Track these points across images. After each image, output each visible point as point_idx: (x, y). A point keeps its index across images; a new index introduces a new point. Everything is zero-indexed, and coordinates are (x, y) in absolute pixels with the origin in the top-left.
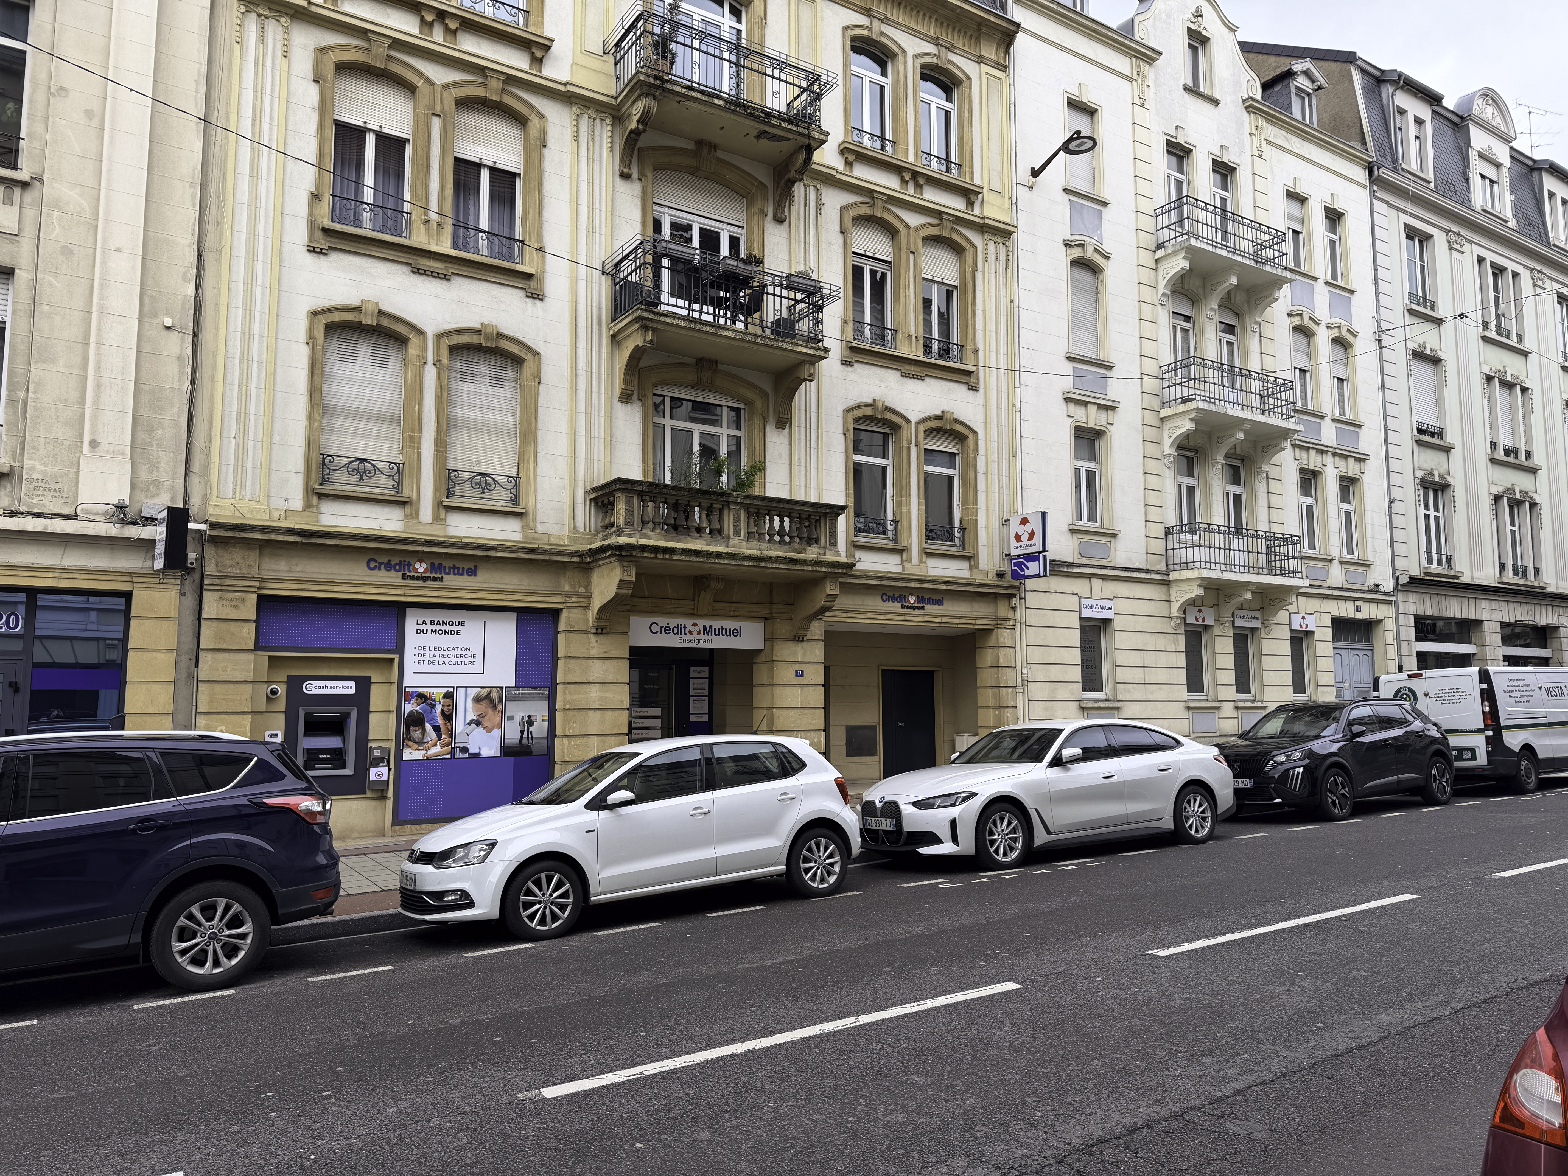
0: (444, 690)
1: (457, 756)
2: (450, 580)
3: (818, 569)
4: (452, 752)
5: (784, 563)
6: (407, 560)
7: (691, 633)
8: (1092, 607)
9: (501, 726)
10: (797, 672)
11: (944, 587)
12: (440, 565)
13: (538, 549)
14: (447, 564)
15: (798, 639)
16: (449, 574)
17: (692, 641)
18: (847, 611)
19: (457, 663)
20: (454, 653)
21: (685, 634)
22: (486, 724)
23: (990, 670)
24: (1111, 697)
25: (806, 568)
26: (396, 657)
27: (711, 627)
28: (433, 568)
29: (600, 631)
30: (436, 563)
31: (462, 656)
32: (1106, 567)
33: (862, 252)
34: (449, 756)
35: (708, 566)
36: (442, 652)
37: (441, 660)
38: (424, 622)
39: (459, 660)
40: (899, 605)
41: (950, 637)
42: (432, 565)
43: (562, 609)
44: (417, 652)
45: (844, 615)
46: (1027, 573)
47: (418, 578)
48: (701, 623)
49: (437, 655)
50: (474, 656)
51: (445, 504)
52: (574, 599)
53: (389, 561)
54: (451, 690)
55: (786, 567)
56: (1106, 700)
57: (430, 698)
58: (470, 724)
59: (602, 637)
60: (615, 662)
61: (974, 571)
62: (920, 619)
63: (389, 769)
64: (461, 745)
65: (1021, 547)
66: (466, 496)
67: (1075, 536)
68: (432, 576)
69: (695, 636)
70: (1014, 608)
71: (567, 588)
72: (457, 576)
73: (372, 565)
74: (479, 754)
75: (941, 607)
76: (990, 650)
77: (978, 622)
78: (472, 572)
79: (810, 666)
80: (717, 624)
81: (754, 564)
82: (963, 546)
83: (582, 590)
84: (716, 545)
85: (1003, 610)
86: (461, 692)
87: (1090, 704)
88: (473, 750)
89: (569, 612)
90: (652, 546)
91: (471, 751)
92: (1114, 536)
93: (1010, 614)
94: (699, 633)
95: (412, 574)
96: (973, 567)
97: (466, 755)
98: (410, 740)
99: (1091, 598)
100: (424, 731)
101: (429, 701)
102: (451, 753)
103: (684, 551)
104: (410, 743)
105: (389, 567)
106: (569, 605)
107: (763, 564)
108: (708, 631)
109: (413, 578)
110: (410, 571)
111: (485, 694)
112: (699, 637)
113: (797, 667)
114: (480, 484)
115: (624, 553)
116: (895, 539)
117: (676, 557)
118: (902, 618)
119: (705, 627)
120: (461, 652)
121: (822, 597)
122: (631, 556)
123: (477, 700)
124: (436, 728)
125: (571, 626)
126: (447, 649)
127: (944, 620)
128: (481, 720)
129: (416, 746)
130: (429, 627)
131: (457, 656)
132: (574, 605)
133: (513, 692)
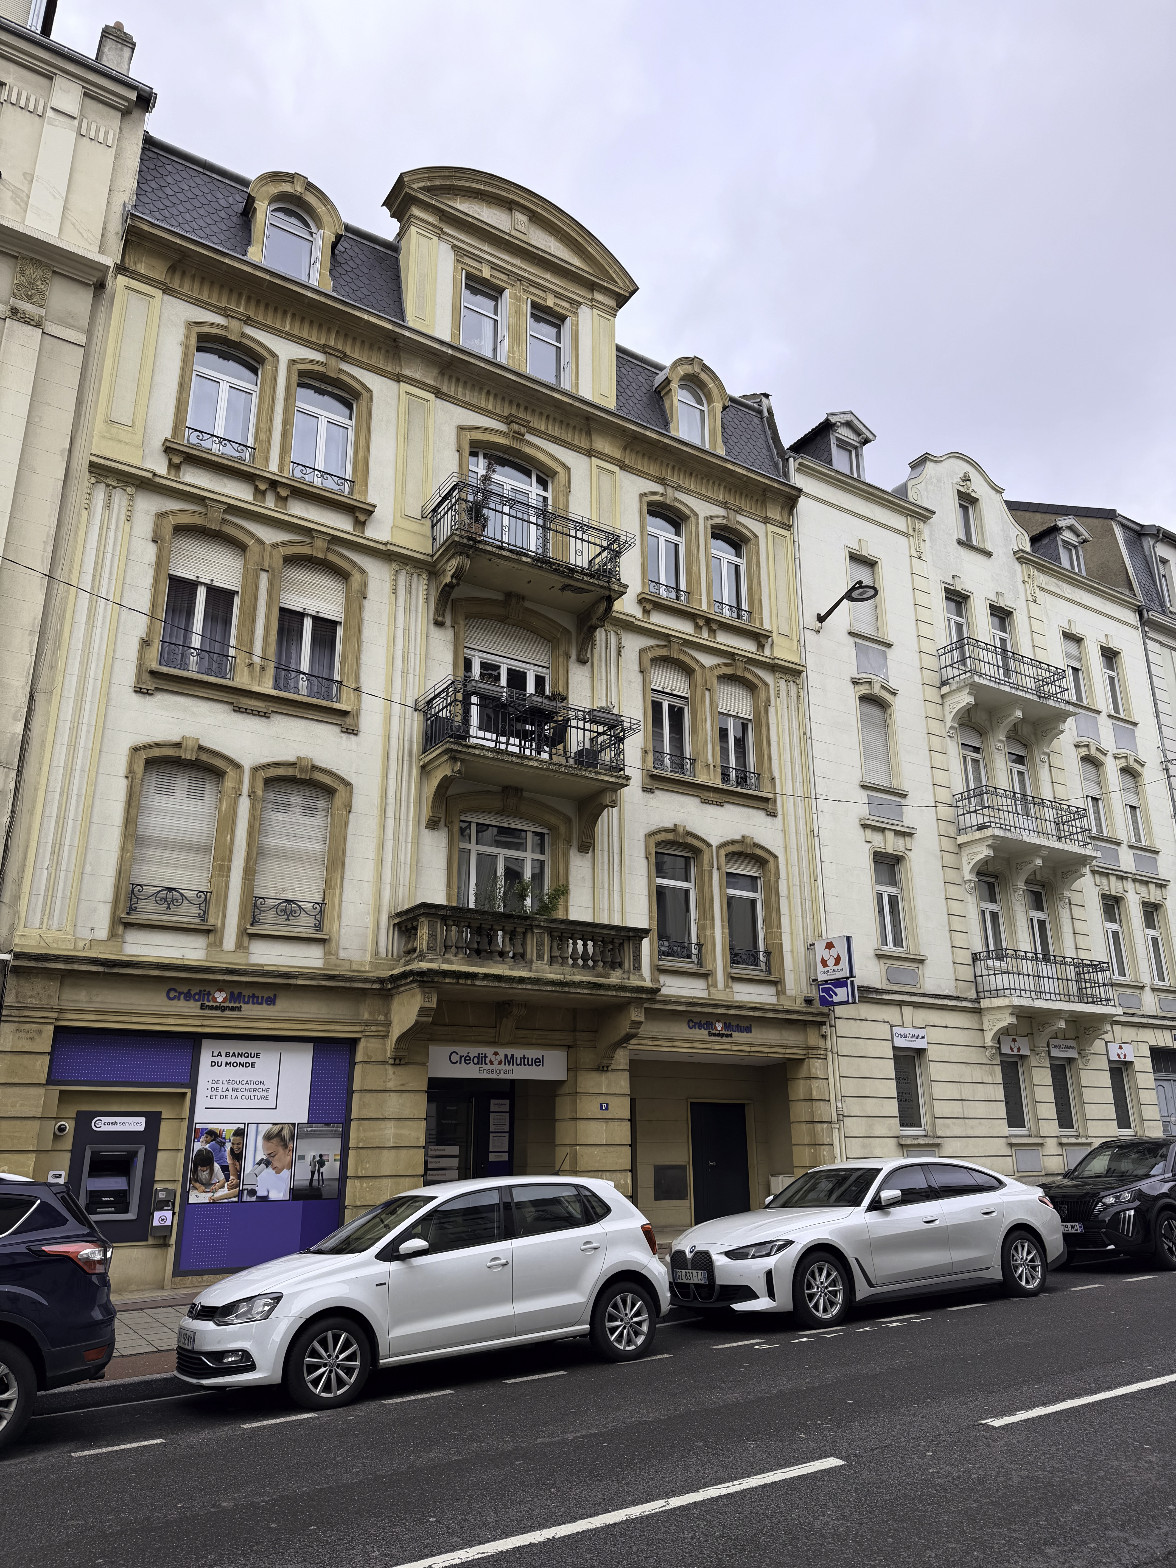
0: (235, 1127)
1: (244, 1199)
2: (249, 1010)
3: (622, 994)
4: (240, 1195)
5: (587, 988)
6: (207, 990)
7: (491, 1063)
8: (905, 1036)
10: (601, 1105)
11: (751, 1013)
12: (240, 994)
13: (339, 976)
14: (247, 993)
15: (603, 1068)
16: (248, 1003)
17: (492, 1071)
18: (653, 1039)
19: (250, 1098)
20: (247, 1086)
21: (486, 1064)
23: (803, 1103)
24: (930, 1133)
25: (610, 993)
26: (188, 1091)
27: (512, 1056)
28: (232, 997)
29: (398, 1061)
30: (236, 992)
31: (255, 1090)
32: (915, 994)
33: (661, 689)
34: (236, 1199)
35: (511, 991)
36: (236, 1086)
37: (234, 1094)
38: (220, 1054)
39: (253, 1093)
40: (706, 1032)
41: (760, 1067)
42: (232, 994)
43: (360, 1039)
44: (210, 1086)
45: (650, 1043)
46: (836, 999)
47: (216, 1008)
48: (502, 1052)
49: (230, 1090)
50: (267, 1090)
51: (249, 931)
52: (372, 1028)
53: (189, 990)
54: (242, 1126)
55: (589, 992)
56: (925, 1136)
57: (220, 1135)
58: (259, 1164)
59: (399, 1068)
60: (412, 1095)
61: (782, 997)
62: (728, 1047)
63: (174, 1214)
65: (828, 972)
66: (270, 923)
67: (882, 961)
68: (231, 1005)
69: (496, 1067)
70: (824, 1037)
71: (366, 1016)
72: (256, 1006)
73: (172, 995)
74: (267, 1197)
75: (749, 1035)
76: (802, 1082)
77: (788, 1051)
78: (271, 1001)
79: (615, 1098)
80: (518, 1053)
81: (557, 989)
82: (769, 971)
83: (382, 1018)
84: (519, 970)
85: (813, 1039)
86: (253, 1128)
87: (909, 1141)
88: (261, 1193)
89: (367, 1042)
90: (454, 972)
91: (259, 1194)
92: (921, 962)
93: (821, 1043)
94: (500, 1063)
95: (210, 1004)
96: (780, 993)
97: (254, 1199)
99: (903, 1026)
100: (212, 1171)
101: (219, 1139)
102: (238, 1196)
103: (486, 976)
104: (197, 1185)
105: (188, 996)
106: (367, 1034)
107: (566, 989)
108: (510, 1060)
109: (212, 1008)
110: (209, 1001)
112: (500, 1067)
113: (601, 1099)
114: (285, 911)
115: (425, 979)
116: (700, 963)
117: (478, 983)
118: (709, 1046)
119: (506, 1056)
120: (255, 1086)
121: (627, 1024)
122: (432, 982)
124: (225, 1169)
125: (369, 1057)
126: (241, 1082)
127: (753, 1049)
129: (203, 1188)
130: (224, 1059)
131: (250, 1090)
132: (372, 1034)
133: (306, 1129)
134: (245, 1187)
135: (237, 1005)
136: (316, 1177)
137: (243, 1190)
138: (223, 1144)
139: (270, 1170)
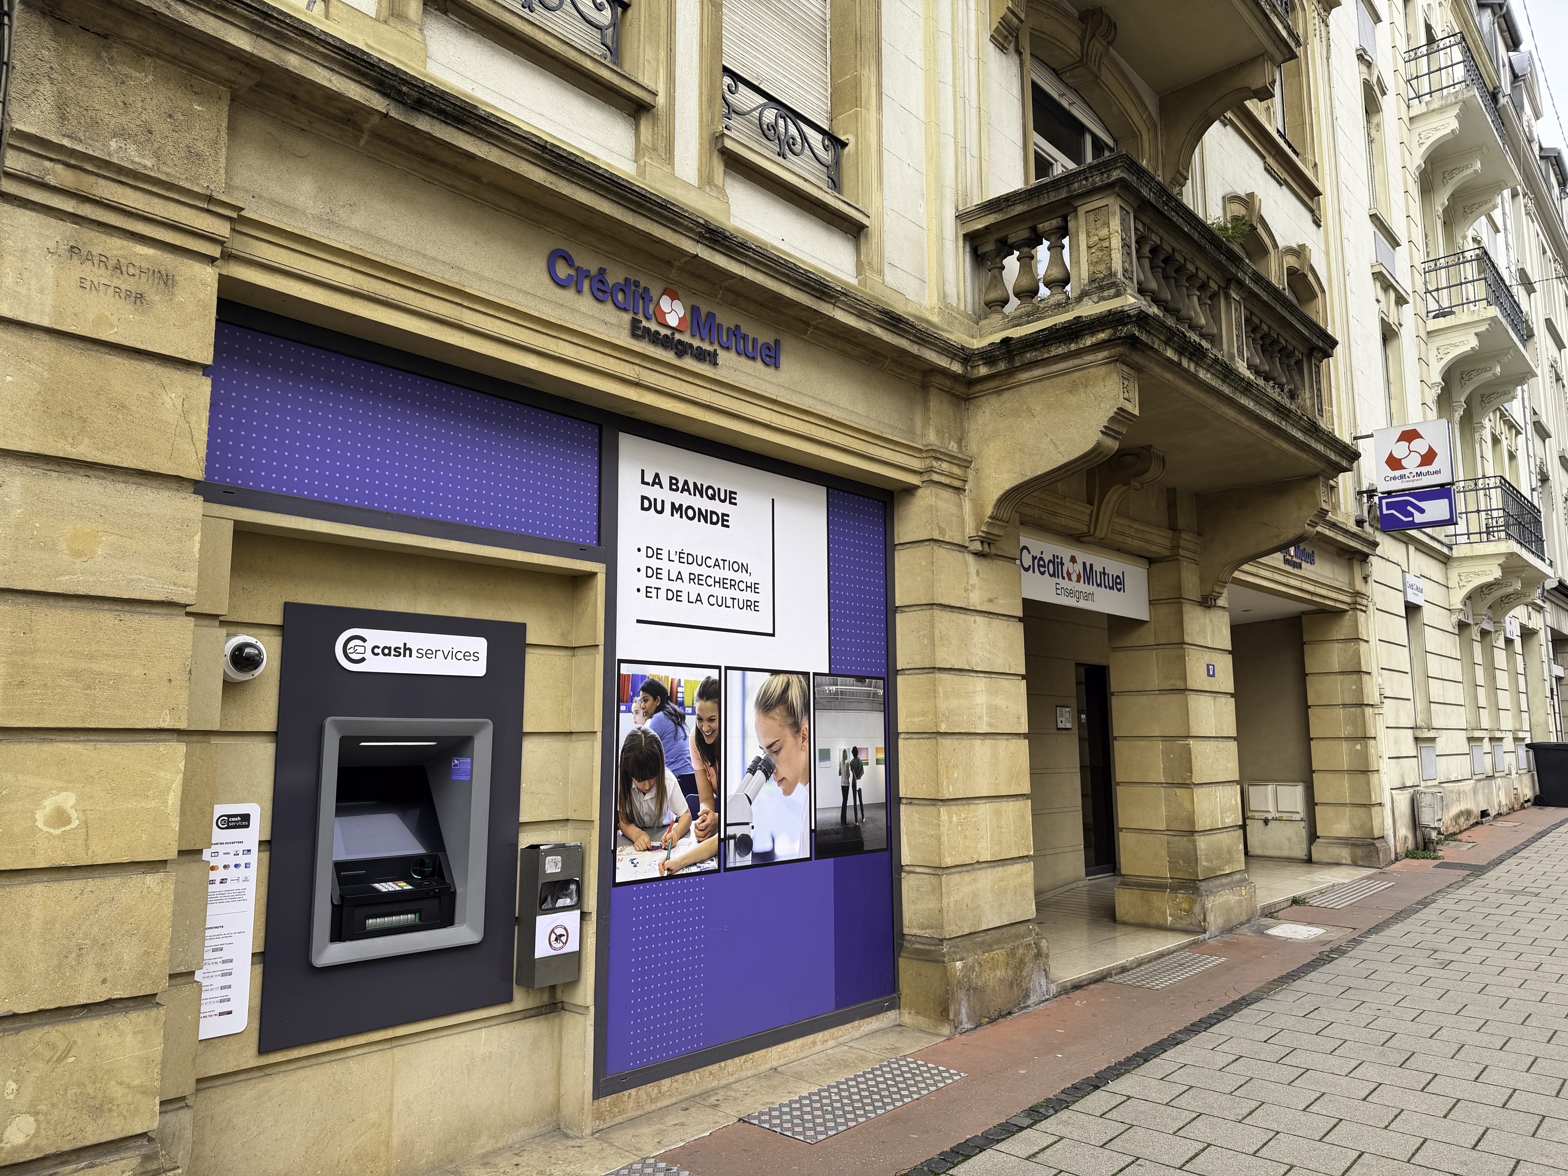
0: (701, 675)
1: (730, 864)
2: (731, 365)
8: (1410, 586)
9: (809, 777)
10: (1208, 667)
12: (711, 316)
15: (1211, 603)
19: (723, 604)
20: (717, 573)
21: (1063, 578)
22: (783, 770)
23: (1339, 677)
25: (1319, 447)
26: (599, 570)
27: (1092, 567)
29: (985, 549)
30: (704, 309)
31: (734, 584)
36: (696, 569)
37: (694, 589)
38: (657, 481)
39: (730, 593)
42: (694, 311)
43: (909, 490)
44: (642, 562)
46: (1418, 518)
47: (665, 342)
49: (685, 576)
50: (754, 587)
52: (938, 465)
54: (714, 674)
58: (752, 771)
59: (988, 564)
60: (1002, 624)
62: (1298, 584)
63: (583, 916)
64: (738, 831)
65: (1402, 477)
71: (932, 438)
72: (743, 360)
73: (563, 271)
74: (770, 854)
76: (1337, 646)
77: (1333, 595)
79: (1225, 658)
80: (1098, 563)
83: (953, 447)
86: (733, 680)
87: (1420, 734)
88: (760, 845)
89: (937, 496)
93: (1364, 588)
95: (653, 326)
97: (748, 860)
98: (631, 820)
99: (1409, 573)
104: (633, 831)
106: (936, 477)
108: (1088, 574)
109: (655, 339)
110: (648, 319)
111: (779, 691)
113: (1209, 657)
114: (775, 128)
115: (1142, 338)
118: (1285, 580)
119: (1084, 565)
120: (732, 574)
121: (1309, 514)
124: (688, 784)
125: (942, 531)
126: (704, 561)
127: (1317, 590)
128: (774, 759)
130: (668, 496)
131: (721, 583)
132: (943, 480)
133: (826, 688)
134: (729, 831)
135: (706, 346)
136: (850, 802)
137: (728, 838)
138: (679, 719)
139: (772, 786)
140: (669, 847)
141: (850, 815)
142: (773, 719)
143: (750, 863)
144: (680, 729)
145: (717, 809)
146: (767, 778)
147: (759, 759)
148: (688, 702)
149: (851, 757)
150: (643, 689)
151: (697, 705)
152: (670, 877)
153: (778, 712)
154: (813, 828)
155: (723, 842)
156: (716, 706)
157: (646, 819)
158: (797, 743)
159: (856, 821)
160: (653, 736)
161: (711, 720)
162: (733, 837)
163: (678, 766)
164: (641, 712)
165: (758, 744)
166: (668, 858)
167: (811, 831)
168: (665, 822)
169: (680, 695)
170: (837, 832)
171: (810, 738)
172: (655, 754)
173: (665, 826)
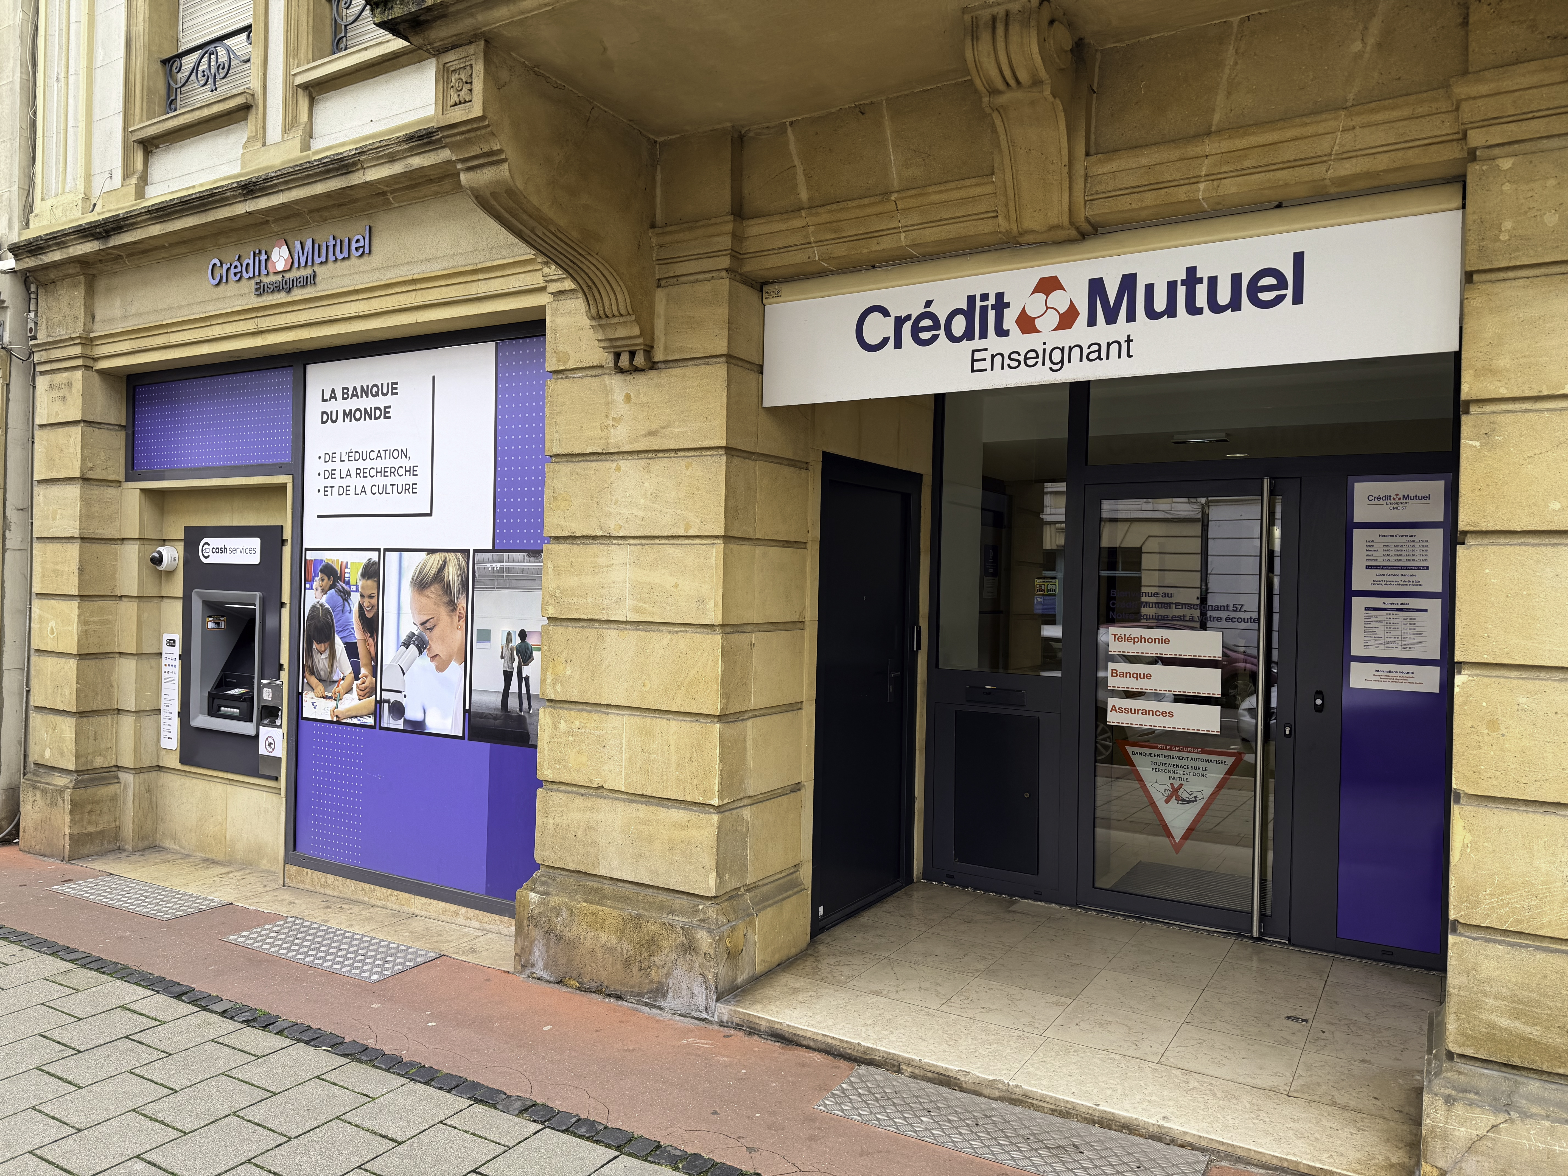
0: (363, 558)
1: (384, 724)
2: (329, 276)
7: (1027, 324)
9: (466, 656)
17: (1028, 359)
19: (384, 491)
20: (379, 464)
21: (1002, 332)
22: (436, 647)
26: (290, 480)
27: (1128, 282)
29: (624, 361)
31: (394, 471)
34: (370, 721)
36: (361, 464)
37: (360, 483)
38: (333, 396)
39: (389, 481)
44: (322, 466)
49: (352, 473)
50: (412, 471)
58: (406, 645)
59: (640, 380)
60: (678, 464)
64: (392, 697)
80: (1159, 265)
86: (393, 560)
88: (413, 713)
102: (374, 714)
108: (1115, 301)
112: (1066, 338)
119: (1096, 287)
120: (393, 462)
123: (421, 584)
125: (560, 356)
126: (368, 455)
128: (427, 636)
129: (320, 688)
131: (382, 472)
133: (489, 565)
134: (386, 696)
136: (514, 688)
138: (345, 595)
140: (337, 699)
141: (513, 703)
142: (428, 597)
143: (402, 727)
144: (346, 604)
145: (375, 675)
146: (421, 653)
147: (413, 634)
148: (352, 582)
149: (517, 641)
150: (321, 571)
151: (360, 584)
152: (338, 722)
153: (434, 591)
154: (467, 708)
155: (379, 703)
156: (375, 584)
157: (322, 673)
158: (452, 622)
159: (521, 710)
160: (327, 609)
161: (371, 597)
162: (388, 701)
163: (345, 634)
164: (320, 589)
165: (412, 621)
166: (336, 707)
167: (465, 711)
168: (335, 678)
169: (347, 575)
170: (495, 718)
171: (468, 618)
172: (328, 623)
173: (335, 682)
